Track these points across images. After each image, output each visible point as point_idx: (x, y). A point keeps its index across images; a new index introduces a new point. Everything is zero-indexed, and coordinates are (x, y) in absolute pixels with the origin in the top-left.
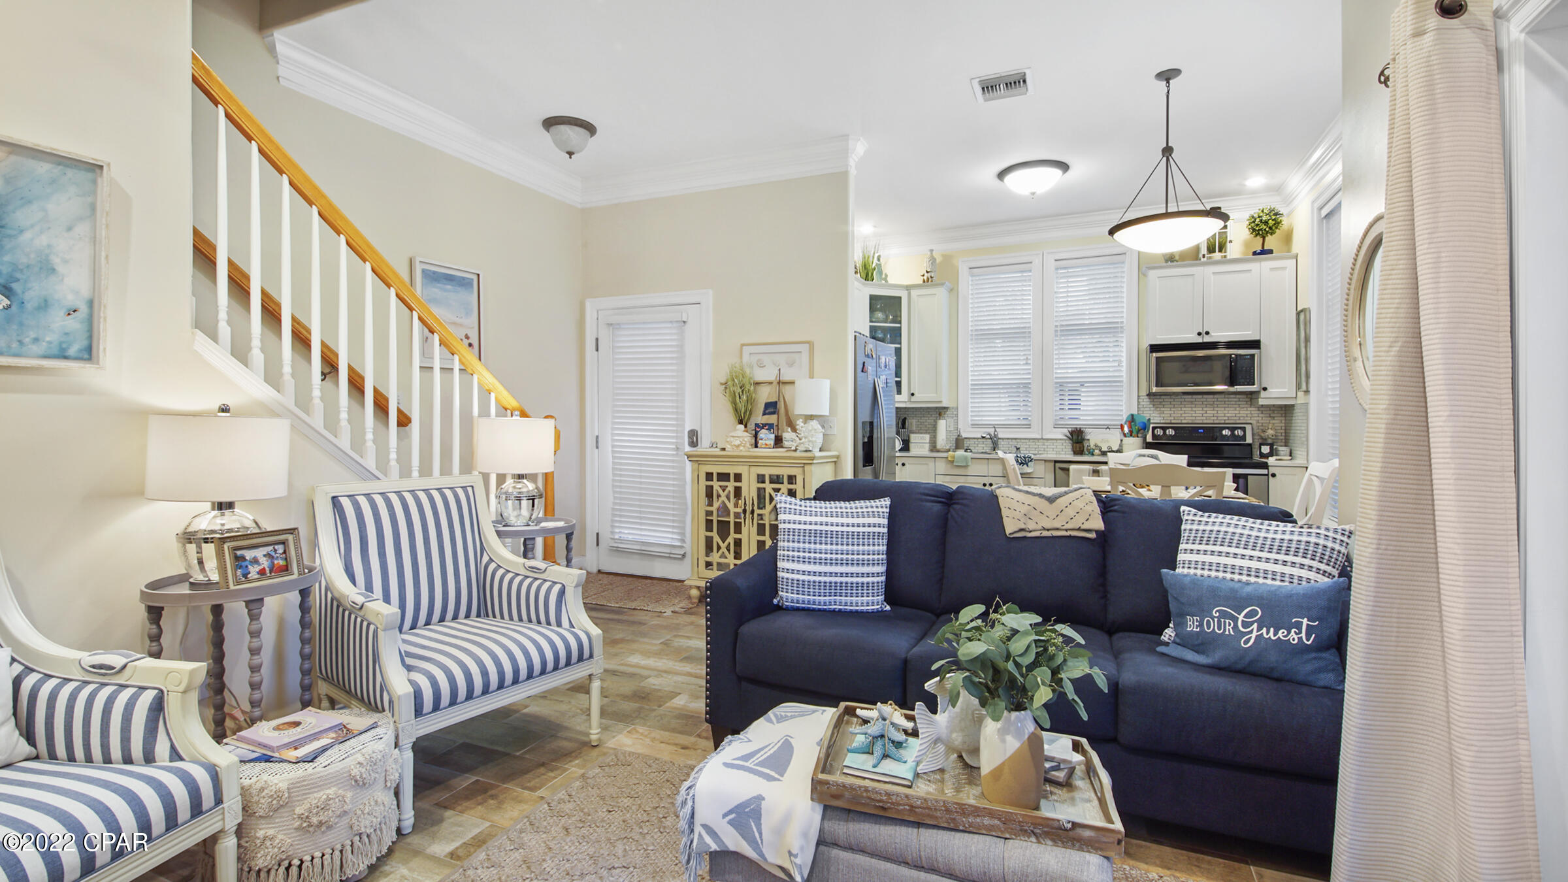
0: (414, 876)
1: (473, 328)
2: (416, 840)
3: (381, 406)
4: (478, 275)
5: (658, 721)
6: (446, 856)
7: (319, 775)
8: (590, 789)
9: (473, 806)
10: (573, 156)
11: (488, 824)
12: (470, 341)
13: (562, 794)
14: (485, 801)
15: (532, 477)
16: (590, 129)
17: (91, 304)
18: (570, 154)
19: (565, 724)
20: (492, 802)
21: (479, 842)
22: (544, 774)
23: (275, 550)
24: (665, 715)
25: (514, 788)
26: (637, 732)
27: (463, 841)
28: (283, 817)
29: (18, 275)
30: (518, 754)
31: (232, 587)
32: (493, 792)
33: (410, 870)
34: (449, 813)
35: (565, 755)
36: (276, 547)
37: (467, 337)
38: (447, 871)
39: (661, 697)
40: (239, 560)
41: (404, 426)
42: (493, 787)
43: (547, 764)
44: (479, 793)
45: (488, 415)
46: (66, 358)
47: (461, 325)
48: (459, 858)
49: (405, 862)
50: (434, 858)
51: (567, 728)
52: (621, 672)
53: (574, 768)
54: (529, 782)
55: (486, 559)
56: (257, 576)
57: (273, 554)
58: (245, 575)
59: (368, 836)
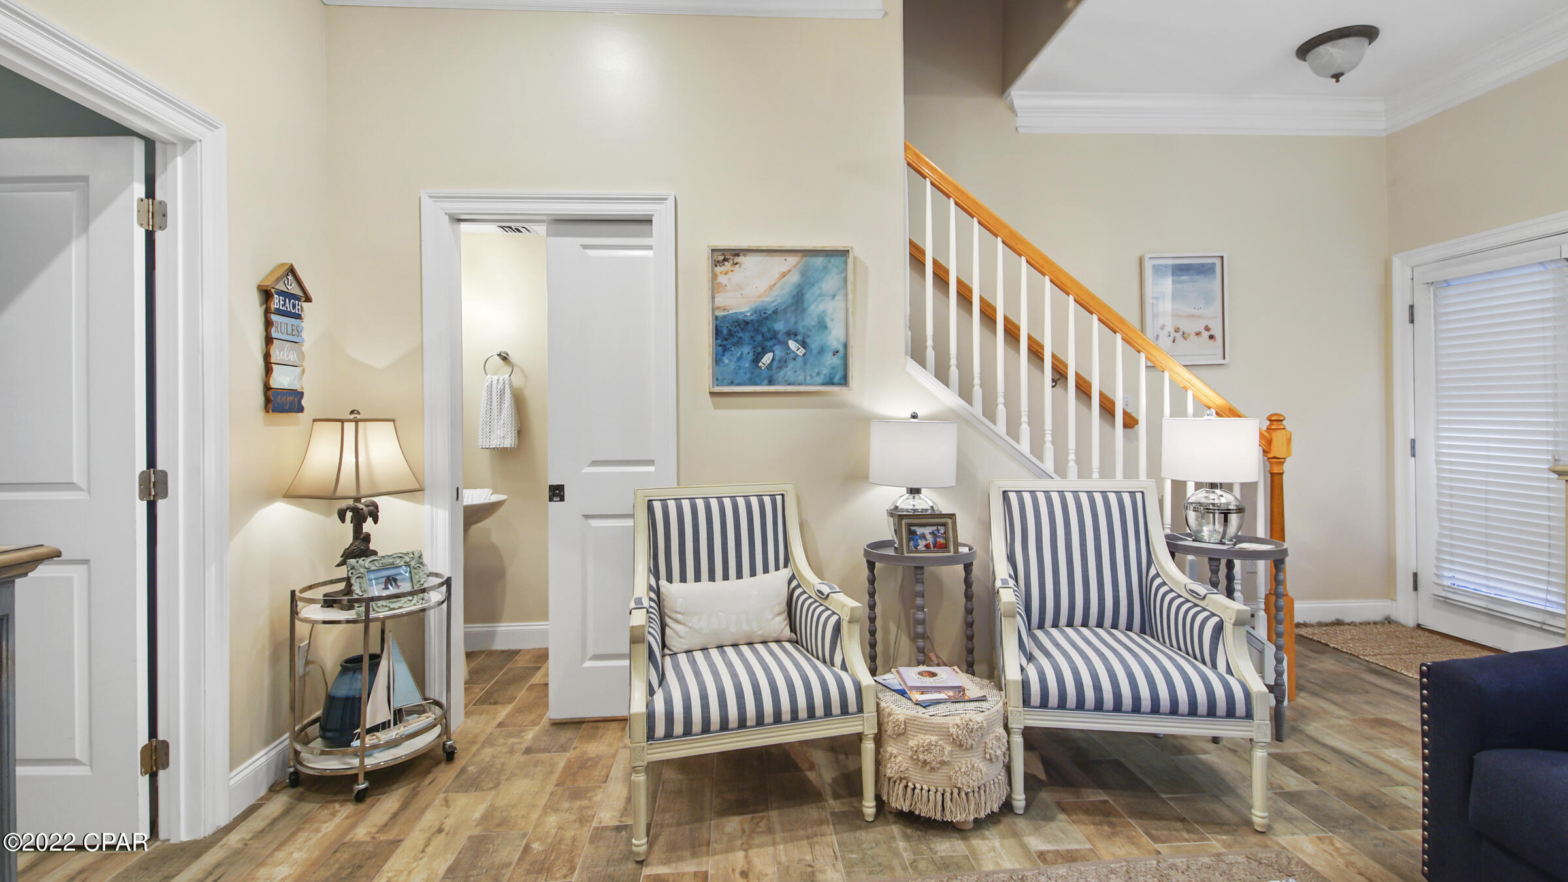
0: (1002, 853)
1: (1216, 317)
2: (1022, 824)
3: (1107, 408)
4: (1222, 257)
5: (1376, 845)
6: (1035, 852)
7: (926, 721)
8: (1217, 874)
9: (1087, 822)
10: (1341, 79)
11: (1089, 846)
12: (1211, 333)
13: (1180, 862)
14: (1101, 823)
15: (1228, 487)
16: (1369, 33)
17: (846, 346)
18: (1337, 77)
19: (1239, 791)
20: (1106, 828)
21: (1070, 857)
22: (1177, 830)
23: (938, 530)
24: (1393, 843)
25: (1137, 828)
26: (1332, 844)
27: (1058, 848)
28: (903, 744)
29: (809, 333)
30: (1164, 796)
31: (906, 554)
32: (1114, 820)
33: (1002, 845)
34: (1062, 816)
35: (1217, 824)
36: (939, 528)
37: (1207, 329)
38: (1027, 865)
39: (1405, 819)
40: (912, 534)
41: (1129, 428)
42: (1117, 814)
43: (1189, 822)
44: (1102, 814)
45: (1185, 415)
46: (833, 384)
47: (1200, 317)
48: (1044, 861)
49: (1003, 836)
50: (1025, 847)
51: (1238, 796)
52: (1361, 763)
53: (1216, 843)
54: (1157, 829)
55: (1153, 572)
56: (924, 549)
57: (936, 532)
58: (916, 546)
59: (967, 794)
